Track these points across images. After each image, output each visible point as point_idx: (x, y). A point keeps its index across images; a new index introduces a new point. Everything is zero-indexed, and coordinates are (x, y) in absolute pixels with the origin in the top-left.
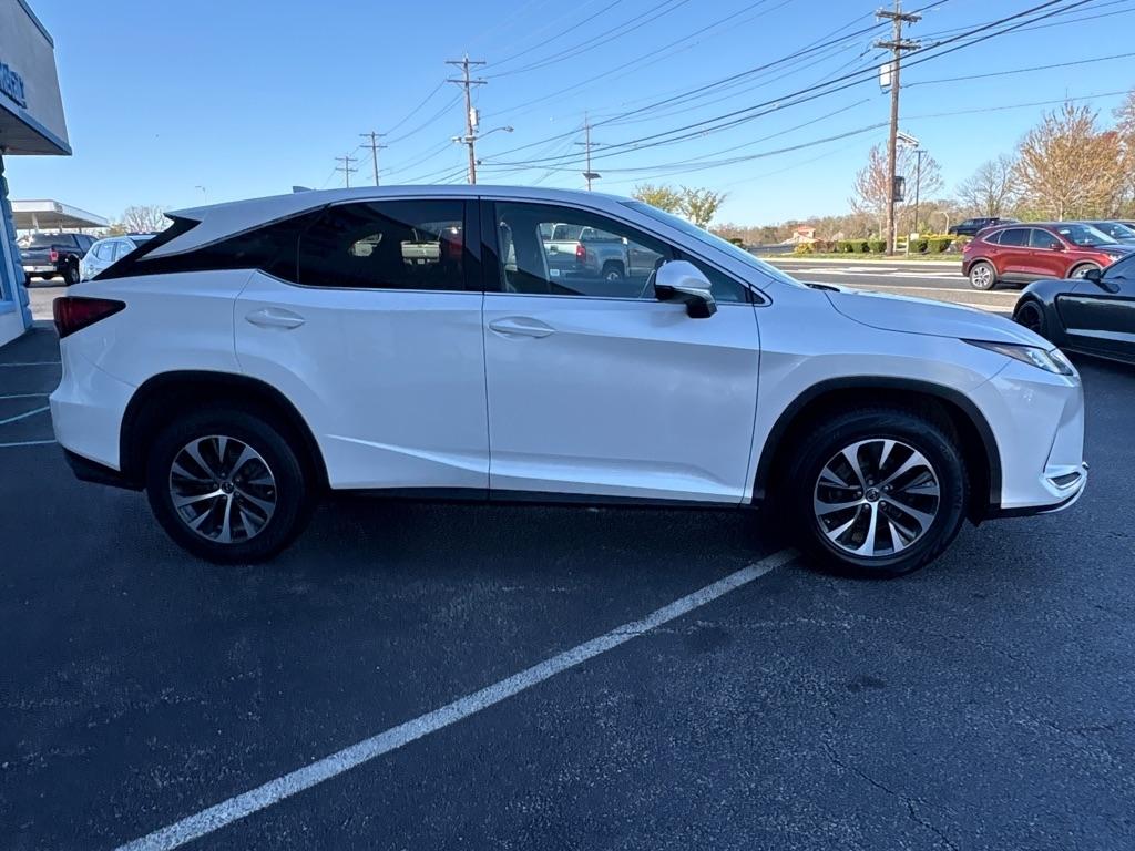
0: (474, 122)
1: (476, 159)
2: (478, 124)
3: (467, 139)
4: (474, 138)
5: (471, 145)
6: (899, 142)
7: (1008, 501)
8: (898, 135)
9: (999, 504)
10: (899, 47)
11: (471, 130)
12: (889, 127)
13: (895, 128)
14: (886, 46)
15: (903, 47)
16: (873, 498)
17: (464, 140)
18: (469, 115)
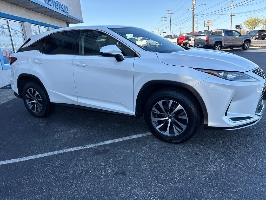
0: (194, 4)
1: (194, 14)
2: (195, 4)
3: (192, 9)
4: (194, 8)
5: (193, 10)
7: (210, 124)
9: (208, 125)
11: (193, 6)
16: (170, 118)
17: (191, 9)
18: (193, 2)
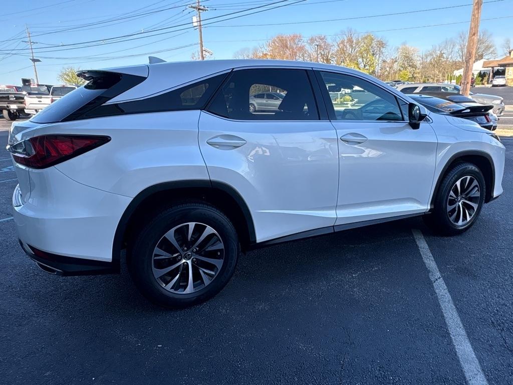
6: (204, 52)
8: (204, 49)
10: (199, 9)
12: (199, 45)
13: (202, 46)
14: (194, 8)
15: (201, 9)
16: (459, 201)
